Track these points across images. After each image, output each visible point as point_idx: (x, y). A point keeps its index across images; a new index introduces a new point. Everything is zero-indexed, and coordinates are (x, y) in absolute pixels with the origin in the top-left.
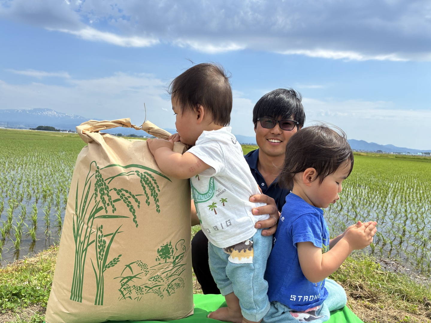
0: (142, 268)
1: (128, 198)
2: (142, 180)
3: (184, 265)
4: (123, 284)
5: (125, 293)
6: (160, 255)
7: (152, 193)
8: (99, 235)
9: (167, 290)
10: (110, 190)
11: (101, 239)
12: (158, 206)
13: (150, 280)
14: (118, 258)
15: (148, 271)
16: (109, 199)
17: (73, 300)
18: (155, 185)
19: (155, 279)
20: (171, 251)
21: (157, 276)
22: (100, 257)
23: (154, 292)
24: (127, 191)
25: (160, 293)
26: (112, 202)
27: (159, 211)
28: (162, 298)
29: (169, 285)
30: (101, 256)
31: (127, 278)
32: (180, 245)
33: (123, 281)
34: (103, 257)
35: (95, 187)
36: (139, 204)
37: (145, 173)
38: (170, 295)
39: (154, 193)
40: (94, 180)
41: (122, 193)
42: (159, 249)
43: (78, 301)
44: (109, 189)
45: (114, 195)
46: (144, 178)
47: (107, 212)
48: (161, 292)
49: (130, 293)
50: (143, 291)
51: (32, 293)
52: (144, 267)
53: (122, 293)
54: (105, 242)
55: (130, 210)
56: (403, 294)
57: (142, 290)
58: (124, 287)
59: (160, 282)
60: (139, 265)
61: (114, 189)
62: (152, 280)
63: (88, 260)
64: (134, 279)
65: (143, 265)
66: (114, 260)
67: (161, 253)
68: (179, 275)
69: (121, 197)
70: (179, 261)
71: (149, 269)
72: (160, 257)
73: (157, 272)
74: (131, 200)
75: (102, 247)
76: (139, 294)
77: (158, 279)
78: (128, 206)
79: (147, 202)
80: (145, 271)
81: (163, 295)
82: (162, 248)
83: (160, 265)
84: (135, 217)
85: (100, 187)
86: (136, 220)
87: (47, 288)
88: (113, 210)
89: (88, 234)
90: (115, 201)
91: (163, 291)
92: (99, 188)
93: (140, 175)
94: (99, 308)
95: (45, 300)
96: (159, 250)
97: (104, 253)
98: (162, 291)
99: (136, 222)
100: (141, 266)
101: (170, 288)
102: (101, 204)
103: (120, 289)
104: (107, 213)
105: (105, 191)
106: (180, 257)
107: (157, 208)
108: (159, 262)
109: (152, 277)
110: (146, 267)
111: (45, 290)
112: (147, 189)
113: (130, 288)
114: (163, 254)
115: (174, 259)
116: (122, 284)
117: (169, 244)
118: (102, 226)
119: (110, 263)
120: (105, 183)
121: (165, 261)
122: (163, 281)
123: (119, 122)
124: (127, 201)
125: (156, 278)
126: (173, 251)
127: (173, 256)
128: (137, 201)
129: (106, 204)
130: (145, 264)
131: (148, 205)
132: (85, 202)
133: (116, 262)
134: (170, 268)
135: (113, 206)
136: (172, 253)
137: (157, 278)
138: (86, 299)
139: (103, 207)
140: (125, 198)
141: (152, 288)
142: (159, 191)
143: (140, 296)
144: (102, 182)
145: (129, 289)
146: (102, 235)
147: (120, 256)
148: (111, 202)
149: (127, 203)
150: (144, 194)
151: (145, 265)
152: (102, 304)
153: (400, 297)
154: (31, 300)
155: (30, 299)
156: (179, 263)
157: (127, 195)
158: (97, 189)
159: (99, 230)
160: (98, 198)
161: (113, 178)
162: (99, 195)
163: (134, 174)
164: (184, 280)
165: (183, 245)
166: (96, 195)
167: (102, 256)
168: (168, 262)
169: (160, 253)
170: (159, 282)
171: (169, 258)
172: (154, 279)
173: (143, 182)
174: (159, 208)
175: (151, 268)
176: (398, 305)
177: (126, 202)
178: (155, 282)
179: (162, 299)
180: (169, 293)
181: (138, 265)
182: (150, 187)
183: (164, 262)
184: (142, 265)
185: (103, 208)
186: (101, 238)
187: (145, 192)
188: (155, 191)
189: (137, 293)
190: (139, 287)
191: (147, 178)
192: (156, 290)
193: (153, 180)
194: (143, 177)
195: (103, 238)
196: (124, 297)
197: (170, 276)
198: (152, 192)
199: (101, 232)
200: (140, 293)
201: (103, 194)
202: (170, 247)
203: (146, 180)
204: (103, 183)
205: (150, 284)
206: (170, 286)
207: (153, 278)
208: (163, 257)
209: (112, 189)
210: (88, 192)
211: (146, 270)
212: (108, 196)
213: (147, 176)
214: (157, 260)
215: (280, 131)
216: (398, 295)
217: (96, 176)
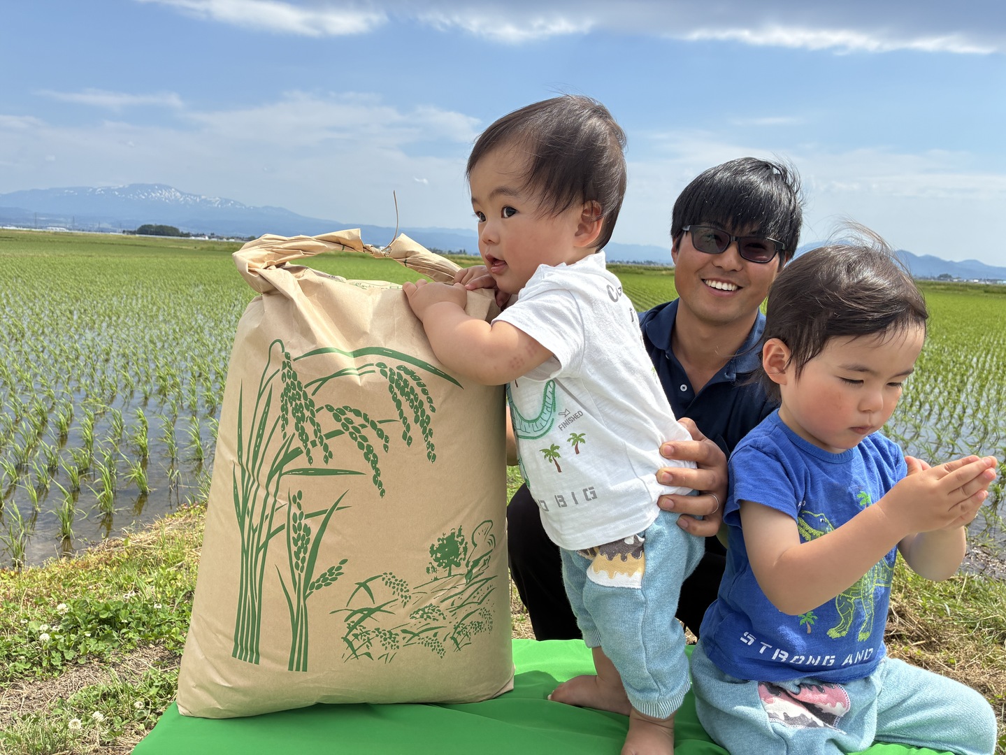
0: (395, 590)
1: (360, 428)
2: (394, 385)
3: (490, 579)
4: (352, 624)
5: (356, 644)
6: (437, 560)
7: (417, 416)
8: (295, 514)
9: (452, 638)
10: (318, 411)
11: (300, 524)
12: (431, 446)
13: (414, 615)
14: (339, 568)
15: (410, 597)
16: (315, 430)
17: (240, 658)
18: (422, 397)
19: (425, 613)
20: (461, 550)
21: (429, 606)
22: (297, 563)
23: (422, 643)
24: (357, 413)
25: (436, 644)
26: (323, 439)
27: (434, 457)
28: (442, 655)
29: (458, 626)
30: (299, 562)
31: (361, 611)
32: (482, 534)
33: (352, 619)
34: (305, 565)
35: (282, 401)
36: (387, 442)
37: (399, 368)
38: (459, 649)
39: (422, 416)
40: (279, 386)
41: (345, 416)
42: (433, 545)
43: (251, 661)
44: (316, 408)
45: (328, 422)
46: (397, 380)
47: (310, 460)
48: (438, 642)
49: (368, 646)
50: (397, 642)
51: (145, 618)
52: (400, 587)
53: (350, 644)
54: (308, 530)
55: (366, 456)
56: (1002, 631)
57: (395, 638)
58: (355, 631)
59: (437, 620)
60: (388, 584)
61: (327, 406)
62: (418, 616)
63: (270, 572)
64: (377, 615)
65: (398, 582)
66: (331, 570)
67: (439, 555)
68: (479, 603)
69: (343, 425)
70: (481, 572)
71: (412, 591)
72: (435, 564)
73: (429, 598)
74: (369, 432)
75: (302, 541)
76: (389, 646)
77: (431, 613)
78: (361, 446)
79: (404, 437)
80: (402, 596)
81: (443, 650)
82: (441, 542)
83: (437, 583)
84: (378, 474)
85: (294, 403)
86: (379, 479)
87: (176, 604)
88: (325, 456)
89: (268, 511)
90: (329, 436)
91: (444, 640)
92: (291, 406)
93: (389, 373)
94: (299, 676)
95: (173, 633)
96: (435, 549)
97: (307, 556)
98: (441, 640)
99: (380, 485)
100: (392, 585)
101: (459, 633)
102: (297, 443)
103: (346, 636)
104: (311, 463)
105: (305, 411)
106: (482, 562)
107: (430, 450)
108: (433, 575)
109: (419, 610)
110: (403, 588)
111: (172, 609)
112: (406, 406)
113: (369, 634)
114: (443, 558)
115: (469, 568)
116: (349, 624)
117: (457, 533)
118: (300, 493)
119: (321, 577)
120: (305, 393)
121: (448, 571)
122: (444, 618)
123: (334, 240)
124: (358, 435)
125: (428, 613)
126: (465, 549)
127: (467, 560)
128: (381, 434)
129: (309, 443)
130: (401, 581)
131: (409, 444)
132: (260, 436)
133: (334, 576)
134: (460, 589)
135: (326, 448)
136: (465, 555)
137: (430, 611)
138: (268, 657)
139: (303, 448)
140: (353, 427)
141: (417, 635)
142: (433, 410)
143: (392, 652)
144: (297, 390)
145: (365, 636)
146: (302, 513)
147: (344, 562)
148: (321, 437)
149: (359, 440)
150: (398, 418)
151: (401, 583)
152: (305, 669)
153: (994, 638)
154: (142, 633)
155: (140, 632)
156: (480, 575)
157: (358, 421)
158: (287, 407)
159: (295, 502)
160: (290, 429)
161: (324, 380)
162: (292, 421)
163: (374, 371)
164: (492, 613)
165: (490, 533)
166: (286, 420)
167: (303, 561)
168: (454, 576)
169: (436, 555)
170: (434, 619)
171: (458, 565)
172: (423, 614)
173: (396, 390)
174: (433, 450)
175: (416, 590)
176: (991, 656)
177: (355, 439)
178: (426, 619)
179: (442, 657)
180: (458, 645)
181: (387, 582)
182: (412, 401)
183: (446, 574)
184: (394, 584)
185: (302, 452)
186: (298, 521)
187: (401, 414)
188: (423, 412)
189: (383, 645)
190: (389, 632)
191: (406, 381)
192: (427, 637)
193: (419, 385)
194: (396, 377)
195: (304, 522)
196: (355, 654)
197: (459, 607)
198: (416, 413)
199: (299, 507)
200: (392, 646)
201: (300, 419)
202: (459, 539)
203: (402, 384)
204: (301, 393)
205: (414, 624)
206: (459, 629)
207: (421, 612)
208: (444, 564)
209: (322, 408)
210: (266, 413)
211: (404, 594)
212: (313, 422)
213: (405, 376)
214: (431, 571)
215: (739, 262)
216: (991, 633)
217: (284, 375)
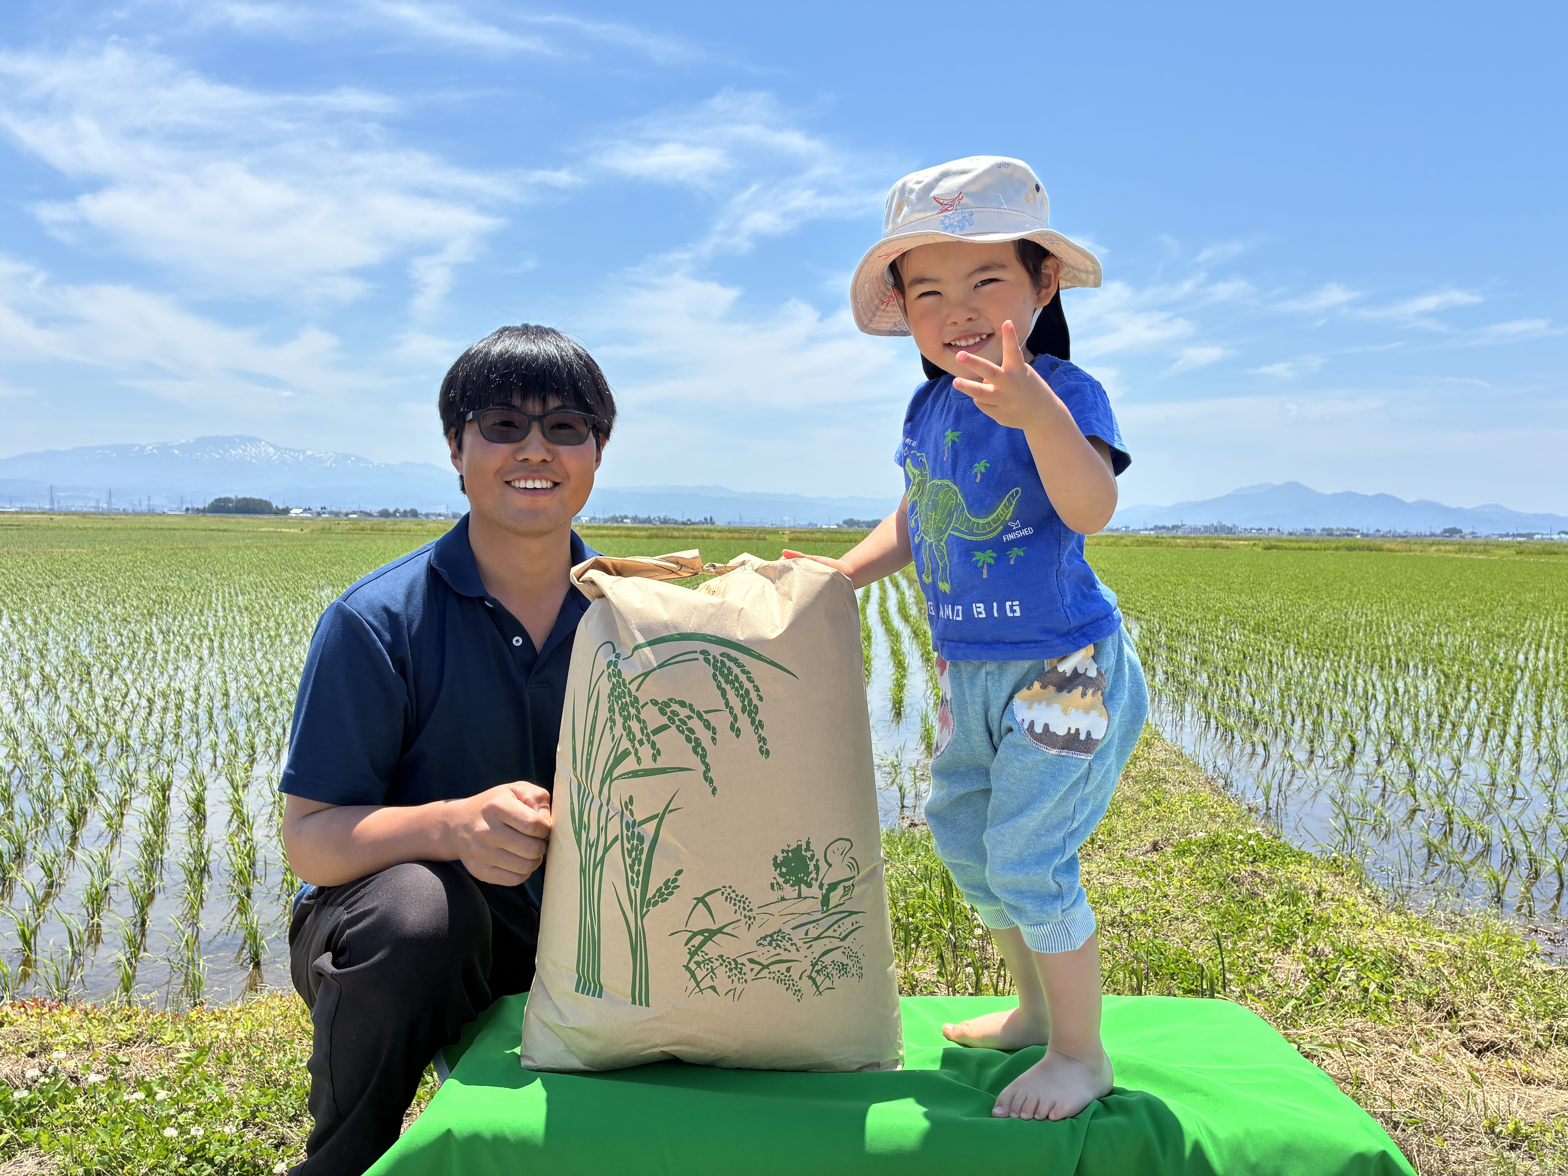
0: (737, 907)
1: (687, 720)
2: (717, 673)
3: (855, 913)
4: (693, 949)
5: (699, 974)
6: (781, 875)
7: (744, 705)
8: (627, 822)
9: (810, 977)
10: (643, 707)
11: (633, 832)
12: (762, 740)
13: (761, 941)
14: (675, 880)
15: (754, 918)
16: (642, 727)
17: (582, 993)
20: (811, 868)
21: (778, 932)
22: (632, 877)
23: (774, 978)
24: (682, 704)
25: (791, 982)
26: (651, 735)
27: (767, 753)
28: (799, 997)
29: (816, 964)
30: (635, 875)
31: (701, 932)
32: (838, 853)
33: (692, 943)
34: (640, 879)
35: (609, 703)
36: (715, 734)
37: (722, 655)
38: (820, 993)
39: (750, 706)
40: (605, 686)
41: (671, 709)
42: (776, 858)
43: (593, 995)
44: (641, 704)
45: (653, 717)
46: (720, 667)
47: (639, 760)
48: (793, 980)
49: (712, 978)
50: (745, 974)
53: (693, 973)
54: (641, 839)
55: (694, 749)
58: (696, 958)
59: (790, 951)
60: (729, 900)
61: (652, 700)
63: (607, 889)
64: (719, 937)
65: (739, 898)
66: (666, 883)
67: (784, 870)
68: (843, 940)
69: (669, 718)
70: (842, 902)
71: (756, 910)
73: (777, 923)
74: (695, 724)
75: (636, 851)
77: (781, 941)
78: (689, 740)
79: (732, 727)
80: (745, 916)
82: (785, 854)
83: (784, 904)
84: (708, 770)
85: (620, 702)
86: (710, 775)
88: (654, 755)
89: (603, 822)
90: (656, 732)
91: (800, 978)
92: (618, 705)
93: (712, 661)
94: (642, 1013)
96: (779, 861)
97: (642, 868)
98: (796, 978)
99: (711, 782)
100: (733, 902)
101: (817, 972)
102: (625, 744)
103: (688, 964)
104: (639, 764)
105: (631, 709)
106: (840, 888)
107: (761, 744)
108: (778, 894)
110: (745, 905)
112: (731, 694)
113: (712, 962)
114: (789, 873)
115: (824, 892)
116: (689, 949)
117: (804, 847)
118: (631, 798)
119: (657, 892)
120: (630, 691)
121: (797, 891)
122: (798, 950)
124: (685, 727)
125: (778, 940)
126: (817, 867)
127: (819, 880)
128: (707, 725)
129: (636, 742)
131: (738, 736)
132: (591, 743)
133: (670, 890)
134: (816, 916)
135: (653, 745)
136: (817, 874)
138: (610, 990)
139: (631, 749)
140: (680, 720)
142: (761, 699)
143: (739, 987)
144: (622, 688)
145: (708, 964)
146: (634, 820)
147: (679, 872)
148: (648, 735)
149: (686, 733)
150: (724, 707)
151: (743, 899)
152: (647, 1003)
157: (684, 712)
158: (614, 708)
159: (627, 808)
160: (619, 730)
161: (648, 674)
162: (619, 720)
163: (698, 658)
165: (848, 855)
166: (613, 721)
168: (805, 898)
169: (781, 869)
170: (785, 949)
171: (809, 885)
172: (771, 941)
173: (720, 678)
174: (765, 744)
175: (761, 910)
177: (682, 732)
178: (775, 948)
179: (799, 1000)
180: (817, 987)
181: (726, 898)
182: (737, 690)
184: (735, 900)
185: (630, 753)
186: (631, 830)
187: (727, 704)
188: (750, 701)
189: (729, 977)
190: (734, 960)
191: (729, 668)
192: (779, 971)
193: (744, 672)
195: (636, 830)
196: (699, 987)
197: (815, 939)
198: (743, 702)
199: (632, 813)
200: (739, 979)
201: (627, 718)
202: (809, 854)
203: (726, 672)
204: (626, 691)
205: (765, 954)
206: (817, 967)
207: (769, 939)
208: (791, 882)
209: (647, 703)
210: (595, 717)
211: (748, 914)
212: (639, 720)
213: (728, 663)
214: (775, 888)
217: (609, 675)
